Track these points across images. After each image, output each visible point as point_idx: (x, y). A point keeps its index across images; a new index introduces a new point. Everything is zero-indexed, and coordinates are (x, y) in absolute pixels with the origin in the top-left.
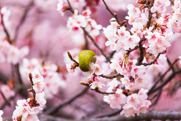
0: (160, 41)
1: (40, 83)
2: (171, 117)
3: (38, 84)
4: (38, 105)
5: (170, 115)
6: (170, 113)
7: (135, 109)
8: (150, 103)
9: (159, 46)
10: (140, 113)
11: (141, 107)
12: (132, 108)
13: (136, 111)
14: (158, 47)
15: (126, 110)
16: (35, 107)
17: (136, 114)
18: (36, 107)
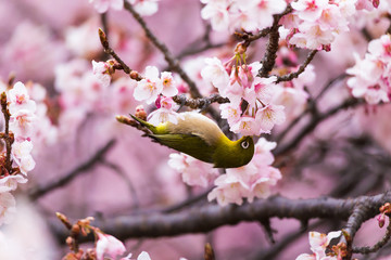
0: (326, 17)
1: (28, 118)
2: (324, 211)
3: (21, 118)
4: (17, 171)
5: (322, 206)
6: (323, 202)
7: (245, 186)
8: (278, 174)
9: (324, 28)
10: (256, 198)
11: (259, 181)
12: (238, 184)
13: (247, 191)
14: (322, 29)
15: (222, 190)
16: (9, 177)
17: (245, 199)
18: (13, 176)
